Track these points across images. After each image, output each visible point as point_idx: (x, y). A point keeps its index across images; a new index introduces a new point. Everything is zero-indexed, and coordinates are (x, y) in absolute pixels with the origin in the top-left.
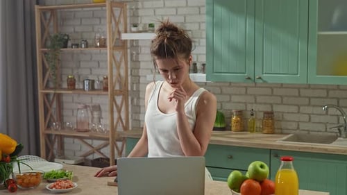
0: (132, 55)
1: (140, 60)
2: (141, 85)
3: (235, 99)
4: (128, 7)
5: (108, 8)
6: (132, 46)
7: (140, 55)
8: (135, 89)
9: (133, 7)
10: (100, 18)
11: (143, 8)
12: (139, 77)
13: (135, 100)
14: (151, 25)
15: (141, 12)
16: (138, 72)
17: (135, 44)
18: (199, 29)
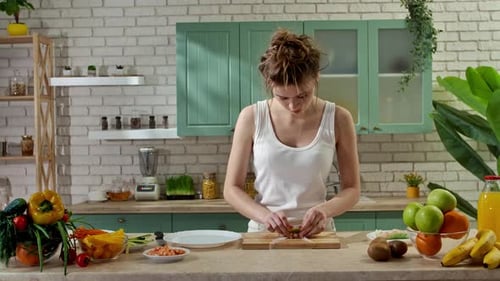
0: (58, 108)
1: (70, 114)
2: (71, 148)
3: (204, 159)
4: (54, 44)
5: (34, 45)
6: (59, 96)
7: (70, 109)
8: (63, 153)
9: (61, 45)
10: (9, 60)
11: (74, 46)
12: (69, 137)
13: (64, 168)
14: (92, 68)
15: (71, 52)
16: (68, 131)
17: (62, 94)
18: (155, 73)
